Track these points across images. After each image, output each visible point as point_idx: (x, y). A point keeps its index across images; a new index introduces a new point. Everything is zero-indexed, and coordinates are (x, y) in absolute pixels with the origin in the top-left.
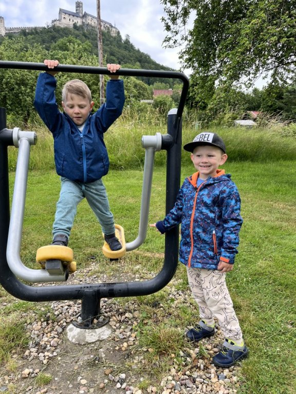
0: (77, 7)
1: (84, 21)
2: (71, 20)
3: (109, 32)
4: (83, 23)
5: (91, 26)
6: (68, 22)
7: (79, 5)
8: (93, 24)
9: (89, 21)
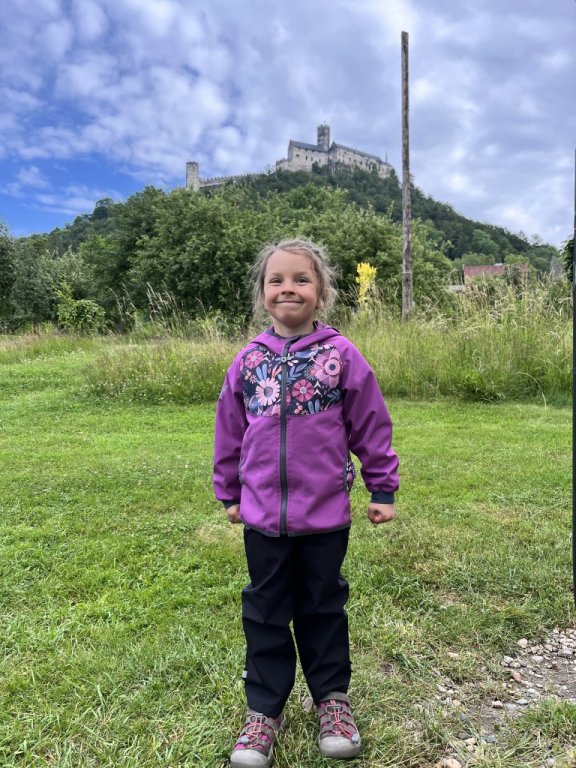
0: (319, 135)
1: (331, 157)
2: (309, 159)
3: (375, 172)
4: (329, 161)
5: (343, 164)
6: (303, 163)
7: (323, 132)
8: (347, 162)
9: (340, 157)
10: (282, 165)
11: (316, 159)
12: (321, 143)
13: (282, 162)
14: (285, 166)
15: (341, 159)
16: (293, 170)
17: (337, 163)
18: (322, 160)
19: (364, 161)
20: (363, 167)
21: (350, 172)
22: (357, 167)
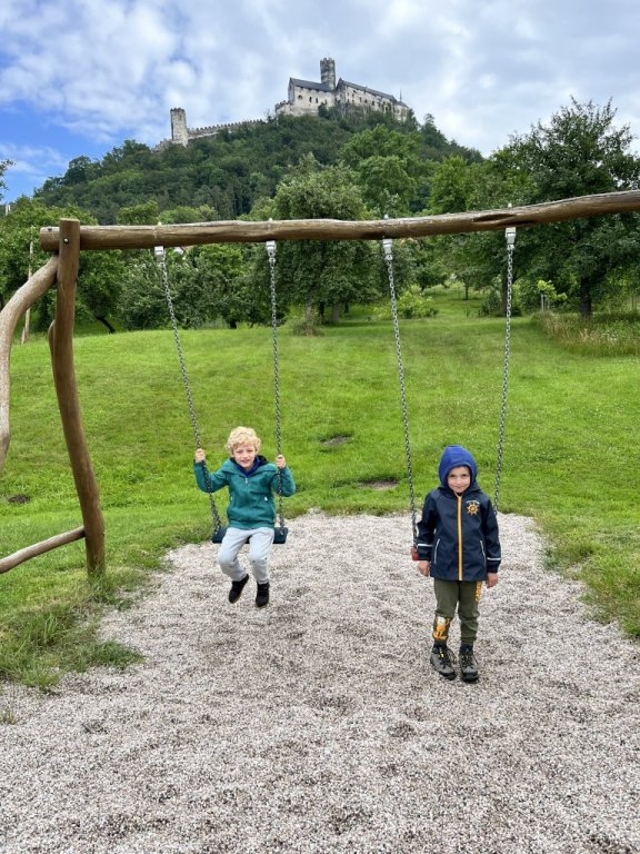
0: (323, 71)
1: (338, 98)
2: (314, 100)
3: (389, 114)
4: (337, 102)
5: (353, 106)
6: (307, 105)
7: (327, 66)
8: (357, 102)
9: (349, 96)
10: (283, 109)
11: (321, 100)
12: (326, 80)
13: (282, 105)
14: (287, 110)
15: (351, 99)
16: (296, 114)
17: (347, 104)
18: (329, 100)
19: (376, 101)
20: (376, 108)
21: (363, 115)
22: (369, 110)
